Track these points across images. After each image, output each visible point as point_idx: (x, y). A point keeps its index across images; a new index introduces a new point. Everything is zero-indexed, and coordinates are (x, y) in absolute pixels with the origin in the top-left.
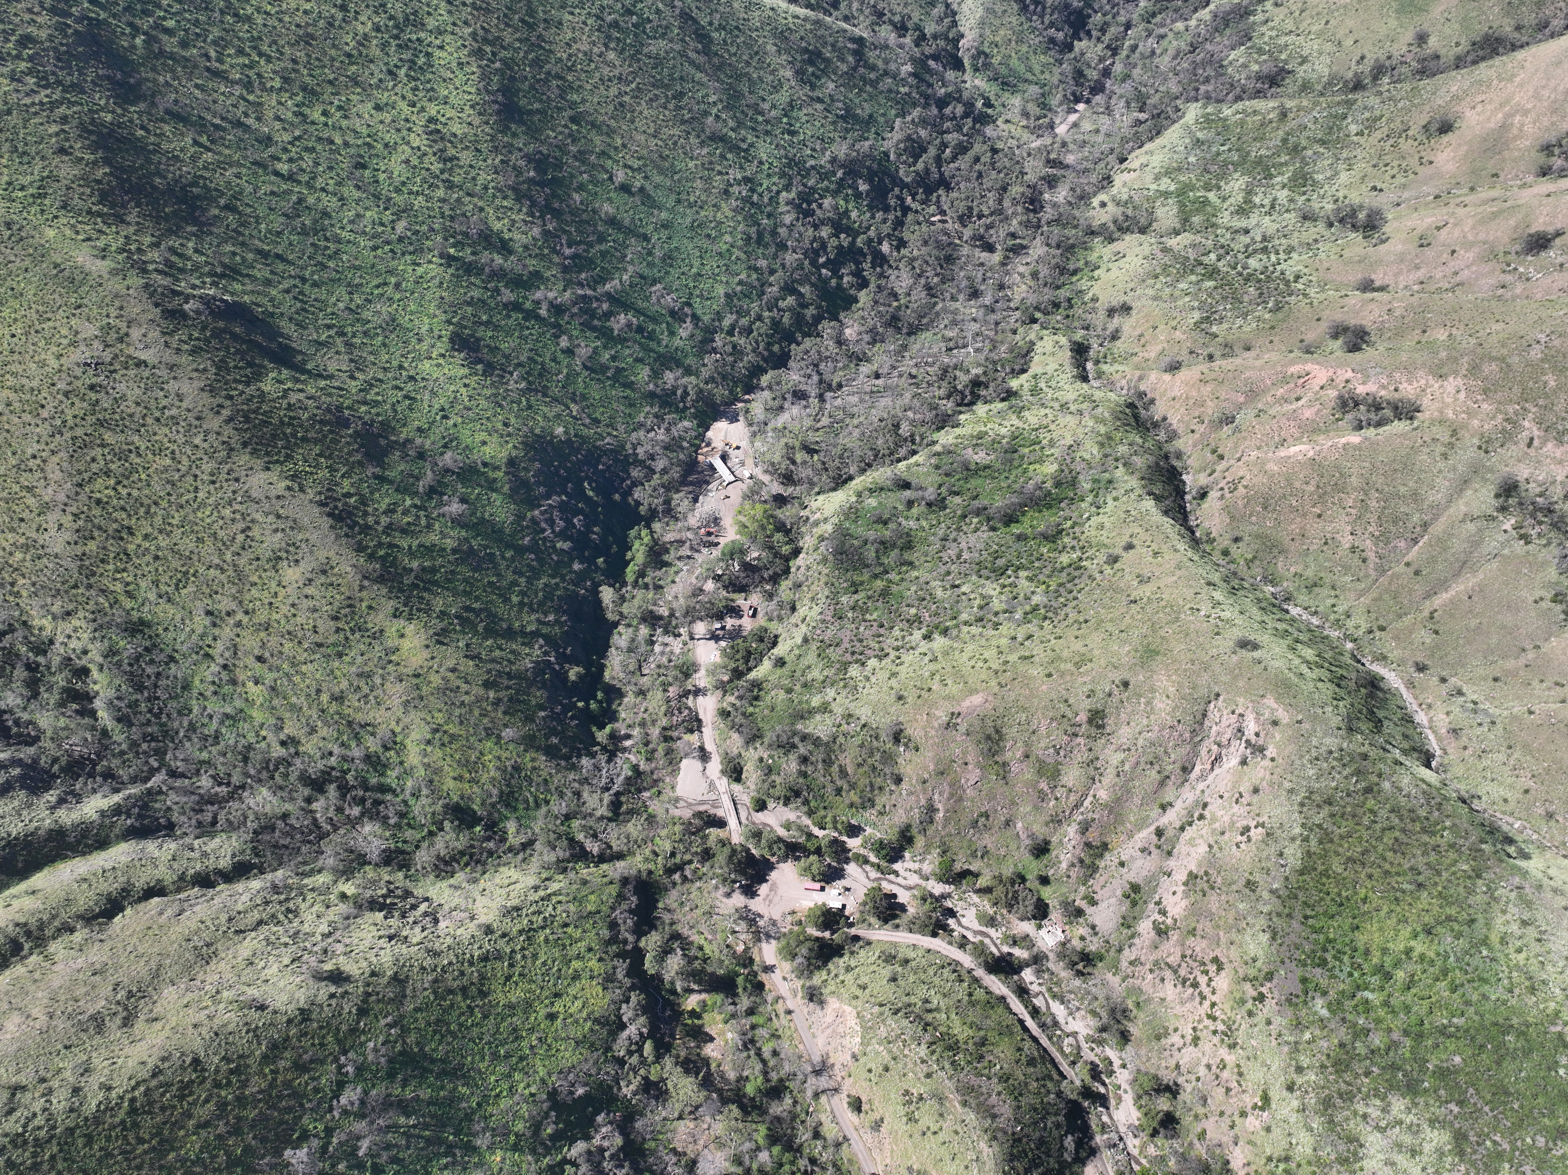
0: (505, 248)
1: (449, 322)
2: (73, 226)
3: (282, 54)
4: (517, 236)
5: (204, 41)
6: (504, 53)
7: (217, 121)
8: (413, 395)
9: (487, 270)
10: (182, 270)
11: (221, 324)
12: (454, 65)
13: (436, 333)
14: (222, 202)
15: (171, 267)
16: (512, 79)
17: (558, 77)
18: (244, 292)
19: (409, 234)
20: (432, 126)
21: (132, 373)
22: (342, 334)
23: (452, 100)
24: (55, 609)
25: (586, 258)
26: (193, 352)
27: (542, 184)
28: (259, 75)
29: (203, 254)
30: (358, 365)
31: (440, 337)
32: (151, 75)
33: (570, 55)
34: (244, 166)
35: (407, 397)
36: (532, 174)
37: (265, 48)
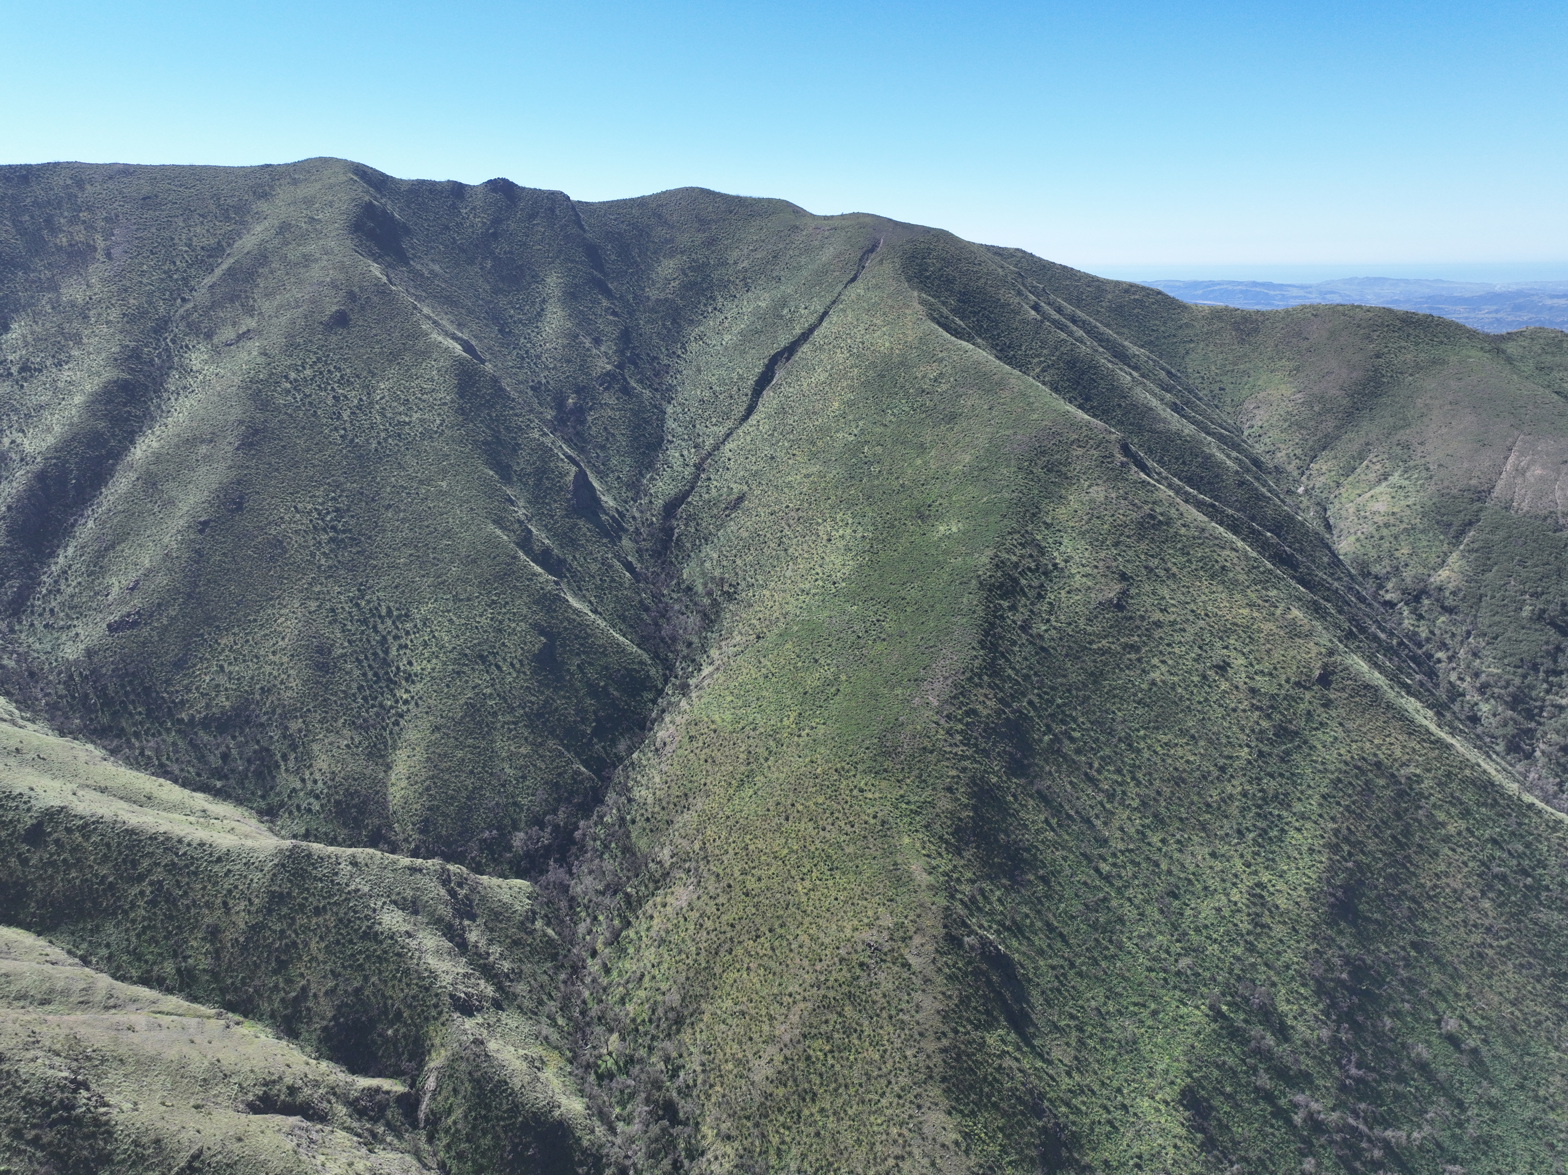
0: (1283, 1032)
1: (1189, 1074)
2: (924, 842)
3: (1151, 784)
4: (1301, 1027)
5: (1095, 754)
6: (1361, 857)
7: (1072, 813)
8: (1117, 1124)
9: (1253, 1043)
10: (979, 909)
11: (984, 967)
12: (1305, 848)
13: (1171, 1077)
14: (1041, 872)
15: (973, 903)
16: (1361, 883)
17: (1413, 899)
18: (1017, 950)
19: (1189, 972)
20: (1258, 891)
21: (896, 969)
22: (1081, 1030)
23: (1289, 876)
24: (723, 1127)
25: (1373, 1089)
26: (950, 978)
27: (1352, 991)
28: (1124, 793)
29: (1003, 905)
30: (1080, 1065)
31: (1172, 1083)
32: (1041, 763)
33: (1436, 886)
34: (1073, 853)
35: (1110, 1122)
36: (1344, 976)
37: (1140, 775)
